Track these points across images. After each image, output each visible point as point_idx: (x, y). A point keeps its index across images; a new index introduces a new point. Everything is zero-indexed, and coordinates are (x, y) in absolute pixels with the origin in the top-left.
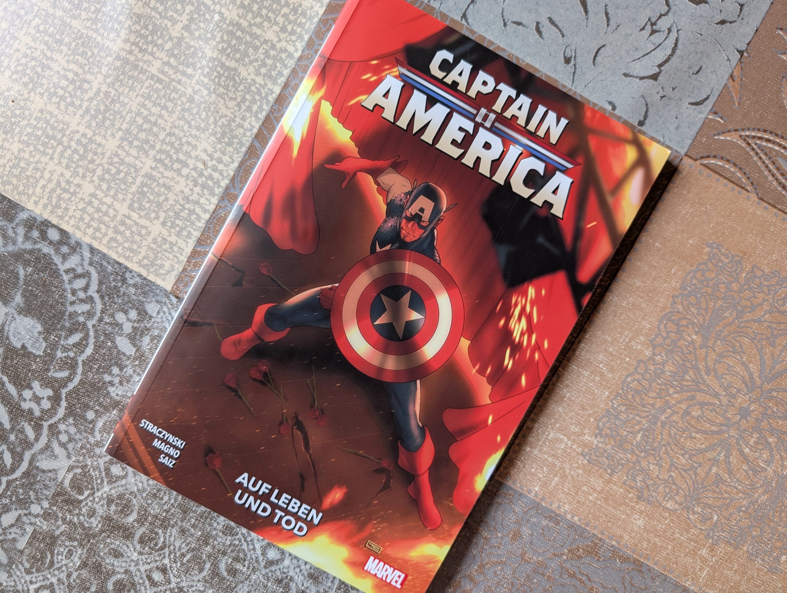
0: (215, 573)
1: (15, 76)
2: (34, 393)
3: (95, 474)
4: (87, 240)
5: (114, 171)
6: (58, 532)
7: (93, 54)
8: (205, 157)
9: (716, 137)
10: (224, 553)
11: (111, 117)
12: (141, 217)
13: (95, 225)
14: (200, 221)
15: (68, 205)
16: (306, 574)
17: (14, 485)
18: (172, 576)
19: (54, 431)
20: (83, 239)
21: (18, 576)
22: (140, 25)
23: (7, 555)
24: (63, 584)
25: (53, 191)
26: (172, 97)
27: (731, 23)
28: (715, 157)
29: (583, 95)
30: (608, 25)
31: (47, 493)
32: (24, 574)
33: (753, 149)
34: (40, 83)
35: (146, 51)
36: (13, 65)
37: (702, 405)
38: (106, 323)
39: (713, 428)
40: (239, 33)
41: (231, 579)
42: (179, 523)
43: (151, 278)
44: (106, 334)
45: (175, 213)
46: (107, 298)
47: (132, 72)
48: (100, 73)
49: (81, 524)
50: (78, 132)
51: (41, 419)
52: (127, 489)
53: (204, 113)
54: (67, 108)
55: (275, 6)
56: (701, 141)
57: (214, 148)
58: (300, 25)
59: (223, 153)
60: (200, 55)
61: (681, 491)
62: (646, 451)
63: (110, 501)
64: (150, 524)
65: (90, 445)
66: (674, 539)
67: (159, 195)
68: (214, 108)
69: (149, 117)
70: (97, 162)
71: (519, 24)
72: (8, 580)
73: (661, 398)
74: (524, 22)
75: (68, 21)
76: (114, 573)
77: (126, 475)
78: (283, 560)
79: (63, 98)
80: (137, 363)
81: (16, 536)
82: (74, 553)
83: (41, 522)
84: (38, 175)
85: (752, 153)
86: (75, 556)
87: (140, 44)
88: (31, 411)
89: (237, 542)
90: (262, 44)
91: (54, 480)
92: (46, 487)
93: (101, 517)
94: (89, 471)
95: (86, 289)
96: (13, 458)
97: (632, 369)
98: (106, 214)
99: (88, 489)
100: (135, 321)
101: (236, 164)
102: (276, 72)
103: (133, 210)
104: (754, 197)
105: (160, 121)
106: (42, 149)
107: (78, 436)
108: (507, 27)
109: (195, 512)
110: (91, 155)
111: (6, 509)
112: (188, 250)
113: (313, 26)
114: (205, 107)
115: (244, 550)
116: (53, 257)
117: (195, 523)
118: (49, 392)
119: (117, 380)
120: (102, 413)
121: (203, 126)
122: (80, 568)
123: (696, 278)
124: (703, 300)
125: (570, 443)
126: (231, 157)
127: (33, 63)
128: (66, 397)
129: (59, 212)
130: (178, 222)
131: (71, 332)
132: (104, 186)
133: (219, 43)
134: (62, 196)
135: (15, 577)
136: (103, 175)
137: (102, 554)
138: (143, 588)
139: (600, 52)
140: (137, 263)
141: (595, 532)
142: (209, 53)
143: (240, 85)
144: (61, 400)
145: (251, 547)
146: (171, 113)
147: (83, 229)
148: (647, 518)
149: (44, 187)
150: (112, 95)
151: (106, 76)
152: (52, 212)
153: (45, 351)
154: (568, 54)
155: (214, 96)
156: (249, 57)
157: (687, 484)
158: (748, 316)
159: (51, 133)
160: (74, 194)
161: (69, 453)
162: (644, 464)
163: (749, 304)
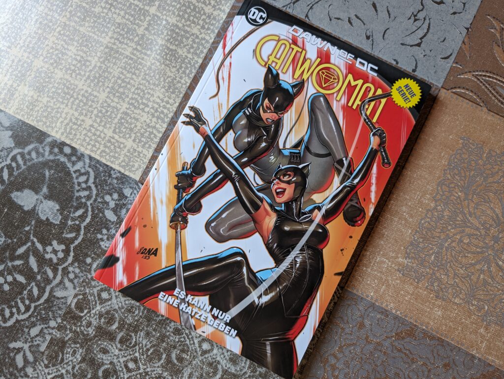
0: (169, 361)
1: (46, 60)
2: (53, 248)
3: (91, 298)
4: (87, 152)
5: (104, 111)
6: (67, 339)
7: (92, 45)
8: (158, 101)
9: (459, 76)
10: (175, 347)
11: (103, 80)
12: (120, 137)
13: (93, 143)
14: (156, 138)
15: (76, 132)
16: (228, 358)
17: (39, 308)
18: (141, 364)
19: (65, 272)
20: (85, 152)
21: (40, 370)
22: (120, 29)
23: (33, 355)
24: (70, 373)
25: (68, 124)
26: (138, 68)
27: (459, 13)
28: (459, 87)
29: (379, 56)
30: (390, 17)
31: (60, 312)
32: (44, 368)
33: (481, 82)
34: (61, 63)
35: (123, 42)
36: (45, 53)
37: (470, 236)
38: (99, 202)
39: (478, 250)
40: (177, 30)
41: (180, 364)
42: (145, 328)
43: (127, 173)
44: (99, 209)
45: (141, 134)
46: (99, 187)
47: (115, 55)
48: (96, 56)
49: (82, 332)
50: (83, 90)
51: (57, 264)
52: (111, 308)
53: (158, 76)
54: (76, 77)
55: (197, 15)
56: (450, 79)
57: (164, 95)
58: (212, 25)
59: (170, 98)
60: (155, 43)
61: (463, 291)
62: (438, 267)
63: (101, 316)
64: (127, 330)
65: (88, 279)
66: (462, 323)
67: (131, 124)
68: (164, 72)
69: (125, 80)
70: (94, 107)
71: (338, 19)
72: (33, 373)
73: (444, 232)
74: (341, 17)
75: (78, 28)
76: (103, 364)
77: (111, 298)
78: (212, 350)
79: (74, 71)
80: (118, 226)
81: (40, 342)
82: (77, 352)
83: (56, 332)
84: (59, 115)
85: (481, 84)
86: (78, 354)
87: (120, 39)
88: (51, 260)
89: (183, 339)
90: (191, 36)
91: (65, 304)
92: (60, 309)
93: (95, 327)
94: (87, 296)
95: (86, 182)
96: (39, 290)
97: (423, 215)
98: (99, 136)
99: (87, 308)
100: (116, 200)
101: (177, 104)
102: (199, 51)
103: (116, 133)
104: (485, 109)
105: (131, 81)
106: (61, 100)
107: (81, 274)
108: (332, 21)
109: (156, 320)
110: (90, 102)
111: (34, 325)
112: (149, 155)
113: (220, 25)
114: (158, 72)
115: (187, 345)
116: (67, 164)
117: (155, 327)
118: (63, 247)
119: (105, 237)
120: (96, 259)
121: (157, 83)
122: (81, 362)
123: (457, 159)
124: (462, 171)
125: (390, 263)
126: (174, 100)
127: (57, 52)
128: (74, 250)
129: (71, 137)
130: (143, 139)
131: (77, 209)
132: (98, 120)
133: (166, 36)
134: (73, 127)
135: (38, 371)
136: (98, 114)
137: (95, 352)
138: (122, 374)
139: (387, 32)
140: (118, 164)
141: (412, 321)
142: (160, 42)
143: (178, 59)
144: (70, 251)
145: (192, 342)
146: (138, 77)
147: (85, 146)
148: (443, 310)
149: (62, 122)
150: (103, 68)
151: (100, 58)
152: (67, 137)
153: (61, 221)
154: (368, 34)
155: (163, 66)
156: (183, 43)
157: (466, 287)
158: (490, 180)
159: (66, 91)
160: (80, 125)
161: (75, 286)
162: (438, 275)
163: (490, 172)
